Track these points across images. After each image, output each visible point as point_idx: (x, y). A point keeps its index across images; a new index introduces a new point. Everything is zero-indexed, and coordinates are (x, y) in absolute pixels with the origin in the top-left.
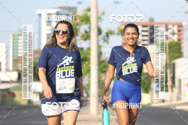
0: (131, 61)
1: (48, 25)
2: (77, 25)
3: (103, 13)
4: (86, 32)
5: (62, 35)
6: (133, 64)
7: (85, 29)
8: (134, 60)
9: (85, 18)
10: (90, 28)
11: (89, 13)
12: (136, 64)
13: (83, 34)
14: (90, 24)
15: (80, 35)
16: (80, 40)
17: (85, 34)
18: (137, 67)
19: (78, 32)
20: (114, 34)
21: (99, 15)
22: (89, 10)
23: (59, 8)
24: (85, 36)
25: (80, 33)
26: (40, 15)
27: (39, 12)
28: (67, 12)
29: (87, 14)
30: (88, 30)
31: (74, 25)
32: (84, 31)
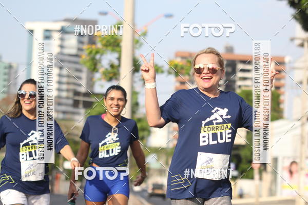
0: (112, 139)
2: (97, 52)
3: (145, 34)
4: (112, 66)
5: (28, 99)
6: (115, 144)
7: (111, 61)
8: (117, 137)
9: (112, 41)
10: (119, 59)
12: (118, 144)
13: (107, 69)
14: (120, 52)
15: (101, 70)
16: (100, 79)
17: (109, 69)
18: (120, 147)
19: (99, 66)
20: (162, 72)
21: (137, 37)
23: (66, 20)
24: (109, 73)
25: (102, 66)
26: (32, 31)
27: (29, 26)
30: (116, 62)
31: (91, 53)
32: (109, 64)
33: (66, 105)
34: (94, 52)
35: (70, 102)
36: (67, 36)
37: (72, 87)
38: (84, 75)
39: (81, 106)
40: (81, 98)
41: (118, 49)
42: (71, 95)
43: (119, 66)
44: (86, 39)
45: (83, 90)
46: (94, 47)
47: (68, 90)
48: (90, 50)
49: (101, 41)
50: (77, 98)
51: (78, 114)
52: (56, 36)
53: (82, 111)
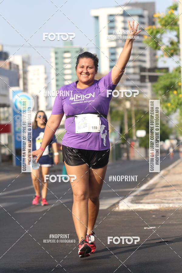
1: (110, 34)
2: (158, 32)
4: (172, 43)
7: (170, 38)
9: (170, 20)
10: (178, 36)
11: (175, 13)
13: (167, 46)
14: (178, 30)
15: (163, 47)
16: (162, 56)
17: (170, 46)
19: (160, 44)
22: (175, 8)
24: (170, 49)
25: (163, 44)
26: (97, 18)
27: (94, 13)
28: (139, 11)
29: (172, 14)
30: (175, 40)
31: (152, 33)
32: (169, 41)
33: (134, 80)
34: (155, 32)
35: (138, 77)
36: (128, 19)
37: (138, 64)
38: (147, 52)
39: (147, 80)
40: (147, 74)
41: (176, 27)
42: (137, 71)
43: (179, 42)
44: (146, 20)
45: (148, 65)
46: (154, 27)
47: (134, 67)
48: (151, 30)
49: (160, 22)
50: (143, 74)
51: (145, 87)
52: (120, 19)
53: (149, 84)
